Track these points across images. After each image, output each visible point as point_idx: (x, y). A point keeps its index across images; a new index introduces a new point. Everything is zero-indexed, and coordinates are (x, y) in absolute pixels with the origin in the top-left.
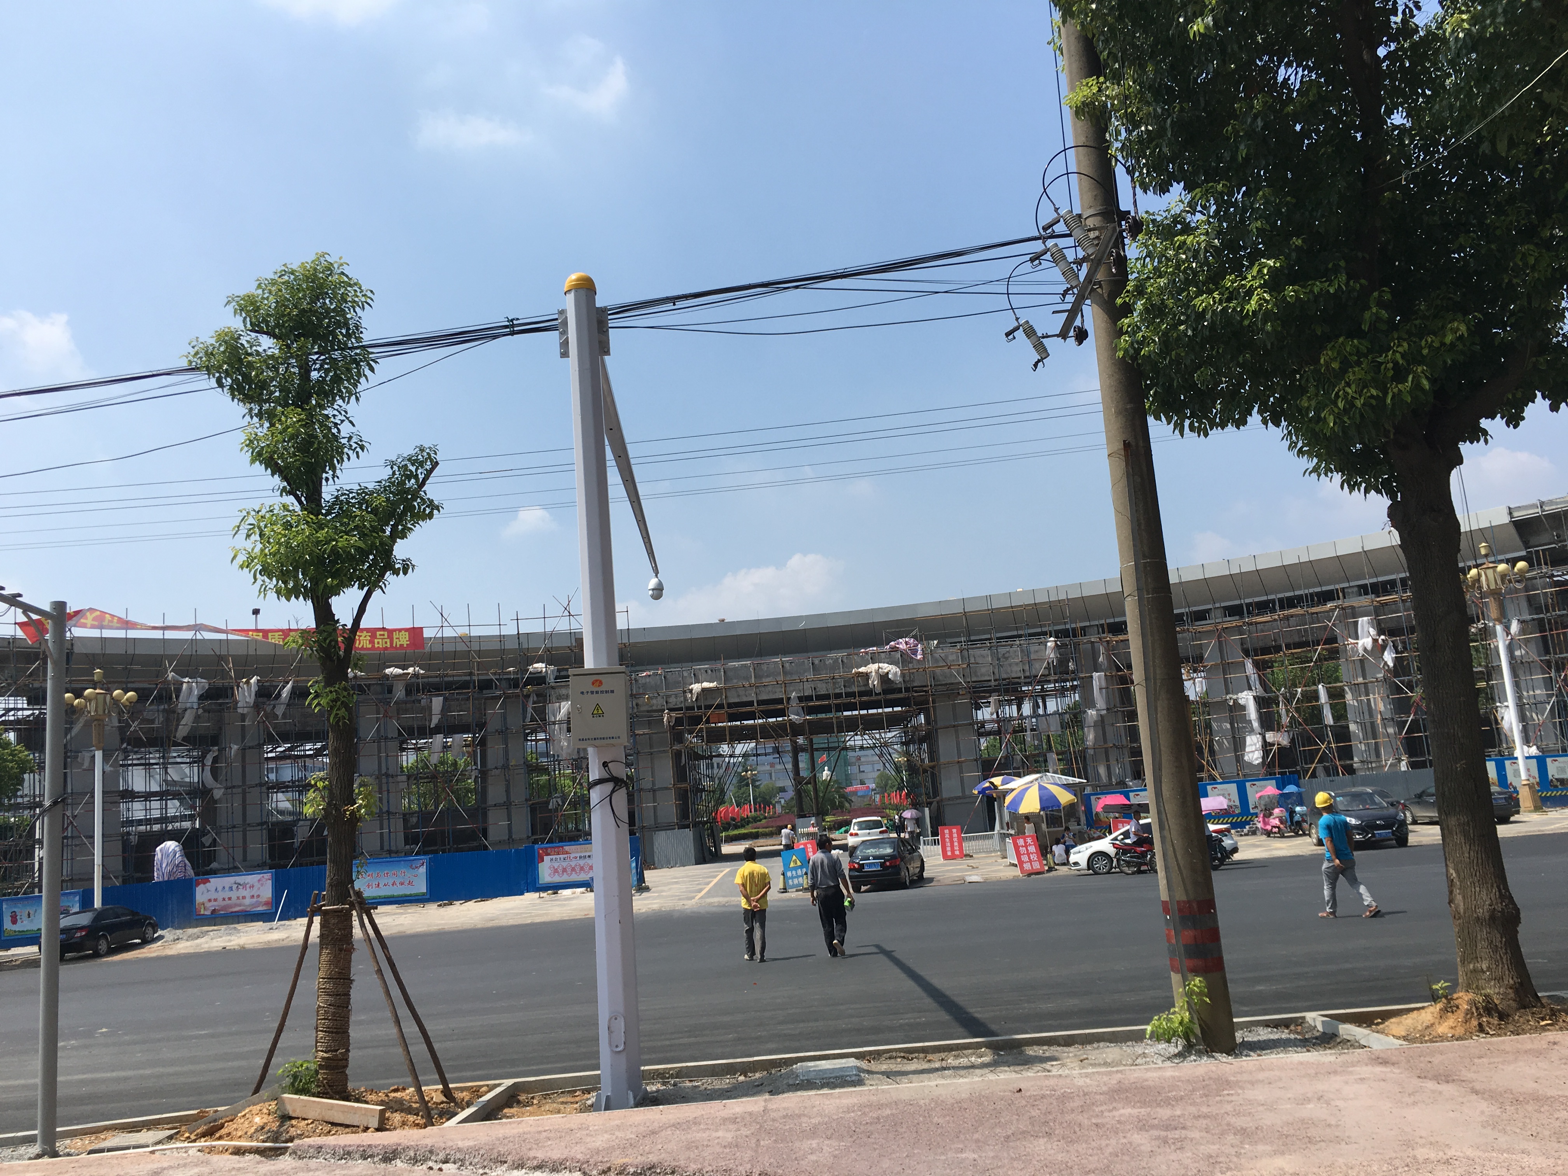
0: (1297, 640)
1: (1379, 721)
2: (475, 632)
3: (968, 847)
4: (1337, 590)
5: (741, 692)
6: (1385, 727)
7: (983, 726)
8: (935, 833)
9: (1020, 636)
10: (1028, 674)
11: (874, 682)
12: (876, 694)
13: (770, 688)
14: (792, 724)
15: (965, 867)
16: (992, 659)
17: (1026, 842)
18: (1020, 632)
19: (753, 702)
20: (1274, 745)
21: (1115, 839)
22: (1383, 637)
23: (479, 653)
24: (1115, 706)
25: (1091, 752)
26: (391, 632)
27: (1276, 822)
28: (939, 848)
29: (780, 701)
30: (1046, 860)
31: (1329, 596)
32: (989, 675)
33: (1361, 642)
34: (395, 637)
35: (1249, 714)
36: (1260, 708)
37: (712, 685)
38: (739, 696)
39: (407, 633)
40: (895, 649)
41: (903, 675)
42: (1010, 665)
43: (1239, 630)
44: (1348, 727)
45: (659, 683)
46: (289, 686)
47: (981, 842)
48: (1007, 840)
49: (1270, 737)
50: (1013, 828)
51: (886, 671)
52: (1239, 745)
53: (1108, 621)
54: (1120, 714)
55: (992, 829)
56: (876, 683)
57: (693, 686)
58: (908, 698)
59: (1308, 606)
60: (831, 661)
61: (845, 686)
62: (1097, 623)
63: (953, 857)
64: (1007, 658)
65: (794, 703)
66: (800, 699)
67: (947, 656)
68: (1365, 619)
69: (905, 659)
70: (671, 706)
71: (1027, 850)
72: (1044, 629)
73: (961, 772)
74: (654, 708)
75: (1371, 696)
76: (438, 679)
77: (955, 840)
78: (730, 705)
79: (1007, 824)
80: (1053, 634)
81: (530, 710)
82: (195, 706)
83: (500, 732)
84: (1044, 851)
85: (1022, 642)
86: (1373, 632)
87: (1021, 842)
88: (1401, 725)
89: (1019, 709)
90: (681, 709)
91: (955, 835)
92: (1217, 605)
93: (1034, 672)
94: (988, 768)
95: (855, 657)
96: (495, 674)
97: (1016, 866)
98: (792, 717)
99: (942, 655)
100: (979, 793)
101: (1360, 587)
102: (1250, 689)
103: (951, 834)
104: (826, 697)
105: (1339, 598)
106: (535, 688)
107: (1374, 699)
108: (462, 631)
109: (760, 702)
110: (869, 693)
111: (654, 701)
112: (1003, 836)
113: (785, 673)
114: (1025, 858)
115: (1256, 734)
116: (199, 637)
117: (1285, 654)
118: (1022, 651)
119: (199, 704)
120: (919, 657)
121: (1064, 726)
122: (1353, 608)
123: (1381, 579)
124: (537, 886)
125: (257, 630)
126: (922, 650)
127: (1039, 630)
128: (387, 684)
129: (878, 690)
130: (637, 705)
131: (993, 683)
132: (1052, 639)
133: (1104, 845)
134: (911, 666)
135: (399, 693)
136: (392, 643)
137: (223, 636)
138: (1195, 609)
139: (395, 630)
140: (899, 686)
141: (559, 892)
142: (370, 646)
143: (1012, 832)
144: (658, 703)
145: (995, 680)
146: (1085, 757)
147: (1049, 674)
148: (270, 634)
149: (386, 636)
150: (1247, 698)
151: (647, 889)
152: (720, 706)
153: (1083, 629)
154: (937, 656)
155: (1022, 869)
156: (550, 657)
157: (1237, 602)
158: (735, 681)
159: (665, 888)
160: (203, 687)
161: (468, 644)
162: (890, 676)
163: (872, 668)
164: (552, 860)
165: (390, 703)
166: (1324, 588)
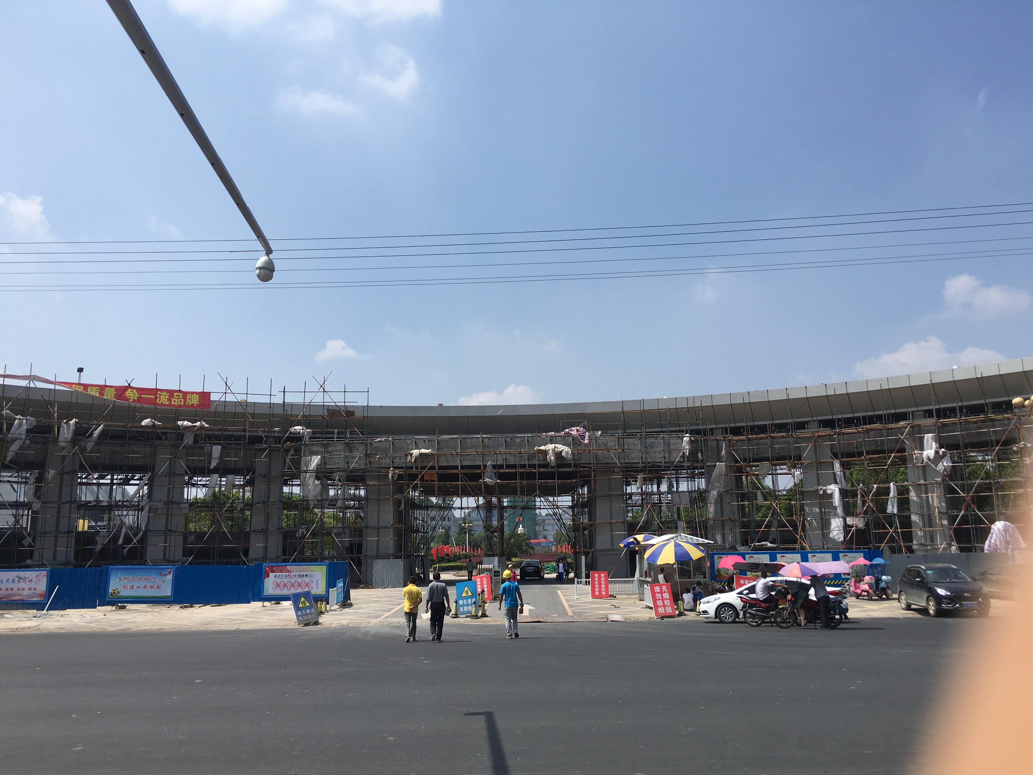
0: (874, 448)
1: (936, 514)
2: (251, 399)
3: (614, 588)
4: (909, 412)
5: (450, 458)
6: (941, 519)
7: (630, 498)
8: (587, 576)
9: (664, 432)
10: (667, 460)
11: (551, 457)
12: (552, 467)
13: (471, 457)
14: (486, 485)
15: (609, 605)
16: (641, 448)
17: (661, 590)
18: (664, 429)
19: (458, 466)
20: (853, 527)
21: (741, 593)
22: (943, 450)
23: (253, 415)
24: (732, 489)
25: (711, 522)
26: (185, 394)
27: (866, 587)
28: (589, 588)
29: (478, 467)
30: (678, 605)
31: (903, 417)
32: (638, 459)
33: (925, 453)
34: (188, 398)
35: (835, 501)
36: (844, 499)
37: (427, 451)
38: (447, 461)
39: (198, 396)
40: (568, 434)
41: (573, 454)
42: (655, 452)
43: (830, 438)
44: (910, 518)
45: (388, 446)
46: (100, 428)
47: (623, 585)
48: (646, 586)
49: (849, 521)
50: (650, 576)
51: (560, 450)
52: (825, 525)
53: (731, 425)
54: (735, 495)
55: (633, 575)
56: (552, 458)
57: (413, 451)
58: (576, 472)
59: (886, 423)
60: (519, 440)
61: (528, 460)
62: (722, 426)
63: (600, 597)
64: (652, 447)
65: (489, 469)
66: (494, 467)
67: (607, 442)
68: (930, 435)
69: (575, 442)
70: (396, 465)
71: (662, 596)
72: (682, 428)
73: (612, 530)
74: (383, 466)
75: (930, 495)
76: (220, 433)
77: (603, 582)
78: (440, 468)
79: (646, 572)
80: (689, 432)
81: (288, 460)
82: (23, 437)
83: (265, 476)
84: (676, 598)
85: (664, 436)
86: (934, 445)
87: (657, 589)
88: (952, 519)
89: (658, 487)
90: (402, 468)
91: (603, 579)
92: (815, 419)
93: (672, 459)
94: (632, 529)
95: (538, 438)
96: (264, 431)
97: (652, 608)
98: (487, 480)
99: (604, 441)
100: (625, 546)
101: (925, 411)
102: (836, 483)
103: (600, 577)
104: (514, 466)
105: (910, 419)
106: (293, 444)
107: (932, 497)
108: (241, 398)
109: (462, 467)
110: (546, 465)
111: (383, 461)
112: (642, 583)
113: (484, 446)
114: (660, 603)
115: (839, 518)
116: (32, 385)
117: (865, 458)
118: (664, 443)
119: (27, 436)
120: (586, 441)
121: (693, 501)
122: (919, 426)
123: (942, 406)
124: (262, 597)
125: (79, 384)
126: (589, 436)
127: (678, 429)
128: (180, 433)
129: (553, 464)
130: (370, 462)
131: (641, 465)
132: (687, 435)
133: (731, 597)
134: (579, 448)
135: (189, 440)
136: (185, 402)
137: (52, 386)
138: (797, 420)
139: (189, 393)
140: (570, 462)
141: (281, 602)
142: (168, 403)
143: (649, 579)
144: (386, 462)
145: (642, 463)
146: (706, 526)
147: (684, 461)
148: (89, 388)
149: (181, 397)
150: (834, 489)
151: (351, 605)
152: (432, 468)
153: (711, 430)
154: (600, 442)
155: (657, 612)
156: (307, 422)
157: (830, 417)
158: (446, 450)
159: (364, 606)
160: (31, 423)
161: (245, 407)
162: (563, 454)
163: (550, 447)
164: (275, 576)
165: (180, 447)
166: (898, 411)
